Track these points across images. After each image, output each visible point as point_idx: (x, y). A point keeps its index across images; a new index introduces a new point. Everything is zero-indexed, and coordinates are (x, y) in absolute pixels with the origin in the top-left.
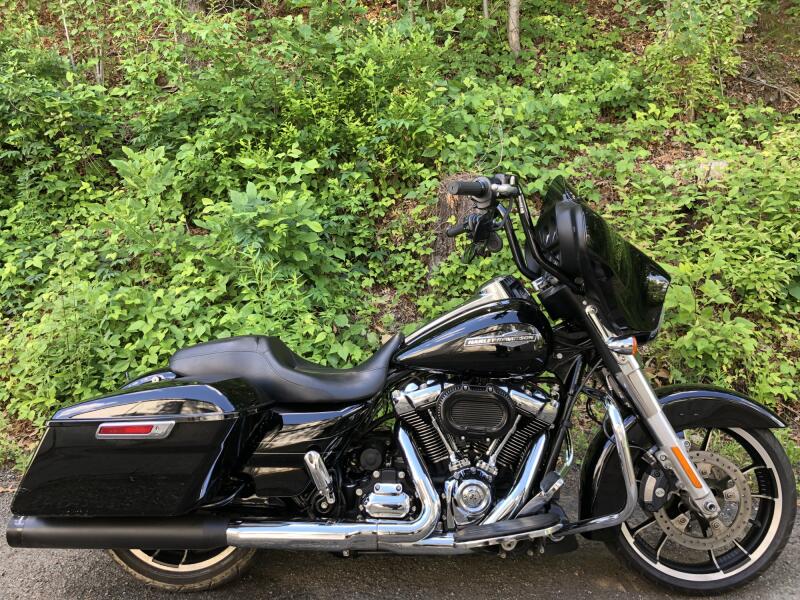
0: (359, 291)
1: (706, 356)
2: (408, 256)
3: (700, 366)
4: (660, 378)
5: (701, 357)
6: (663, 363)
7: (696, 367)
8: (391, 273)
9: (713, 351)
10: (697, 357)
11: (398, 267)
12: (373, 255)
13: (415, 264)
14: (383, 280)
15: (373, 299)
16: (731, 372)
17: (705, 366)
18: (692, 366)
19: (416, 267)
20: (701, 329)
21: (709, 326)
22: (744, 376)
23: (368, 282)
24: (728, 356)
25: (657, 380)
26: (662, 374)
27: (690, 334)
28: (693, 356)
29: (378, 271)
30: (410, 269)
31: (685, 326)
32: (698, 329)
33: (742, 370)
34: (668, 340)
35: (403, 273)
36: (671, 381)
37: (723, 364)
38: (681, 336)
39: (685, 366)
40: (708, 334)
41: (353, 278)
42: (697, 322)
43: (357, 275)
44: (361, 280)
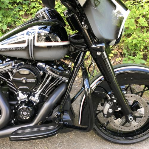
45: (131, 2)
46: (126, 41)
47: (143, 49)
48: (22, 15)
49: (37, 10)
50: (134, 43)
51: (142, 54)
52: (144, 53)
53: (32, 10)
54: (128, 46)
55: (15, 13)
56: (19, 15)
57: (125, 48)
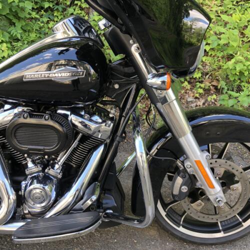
1: (241, 73)
2: (77, 9)
3: (237, 79)
4: (213, 86)
5: (238, 74)
6: (216, 77)
7: (235, 79)
9: (245, 71)
10: (236, 74)
12: (57, 7)
17: (240, 79)
18: (232, 79)
20: (241, 58)
21: (245, 55)
25: (211, 87)
26: (215, 83)
27: (233, 61)
31: (232, 55)
32: (238, 57)
34: (221, 63)
36: (219, 88)
39: (229, 79)
40: (244, 60)
42: (238, 53)
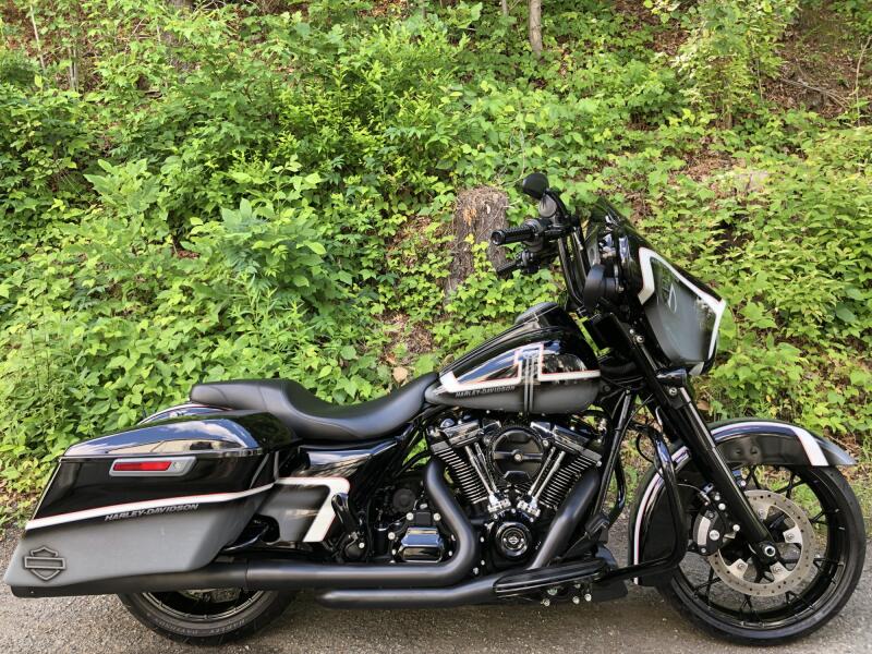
0: (368, 318)
8: (403, 298)
11: (411, 292)
13: (430, 288)
14: (394, 306)
15: (384, 327)
16: (776, 402)
19: (431, 291)
22: (790, 407)
23: (378, 309)
24: (772, 386)
28: (735, 386)
29: (389, 296)
30: (425, 294)
33: (786, 401)
35: (416, 298)
37: (766, 394)
38: (721, 364)
41: (361, 305)
43: (365, 300)
44: (370, 306)
45: (712, 261)
46: (716, 376)
47: (774, 397)
48: (375, 317)
49: (421, 298)
50: (742, 378)
51: (775, 413)
52: (780, 408)
53: (408, 298)
54: (725, 390)
55: (360, 309)
56: (370, 314)
57: (716, 398)
